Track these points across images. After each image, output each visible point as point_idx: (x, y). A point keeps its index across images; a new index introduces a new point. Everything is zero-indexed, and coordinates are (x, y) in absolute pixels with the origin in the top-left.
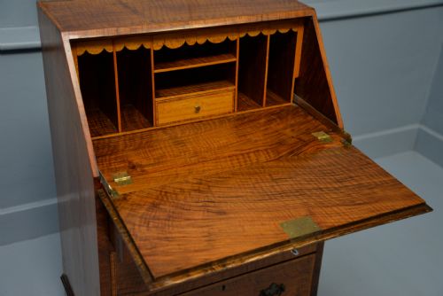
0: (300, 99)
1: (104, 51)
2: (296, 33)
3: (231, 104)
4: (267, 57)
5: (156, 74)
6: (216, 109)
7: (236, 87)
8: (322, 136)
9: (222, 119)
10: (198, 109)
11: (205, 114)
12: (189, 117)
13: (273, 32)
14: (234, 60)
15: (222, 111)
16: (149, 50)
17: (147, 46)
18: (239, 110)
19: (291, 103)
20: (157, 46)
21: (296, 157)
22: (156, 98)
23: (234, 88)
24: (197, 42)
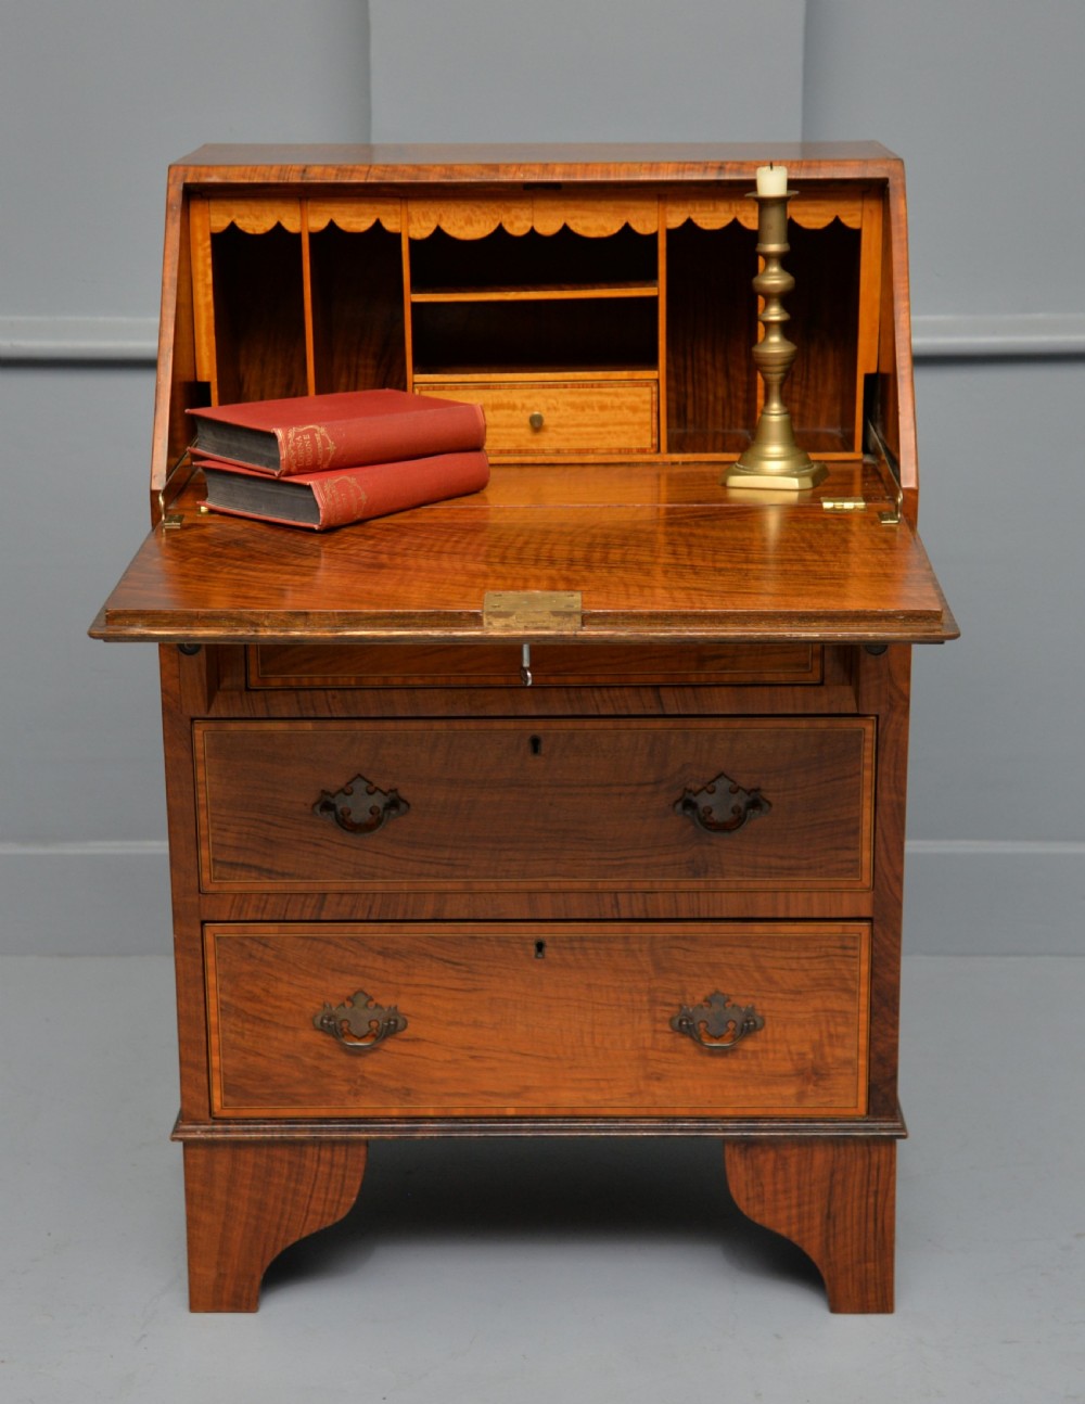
1: (279, 226)
7: (660, 373)
10: (537, 425)
11: (565, 443)
12: (514, 443)
14: (650, 292)
16: (398, 235)
17: (391, 224)
19: (858, 454)
20: (419, 227)
22: (415, 372)
23: (656, 377)
24: (532, 229)
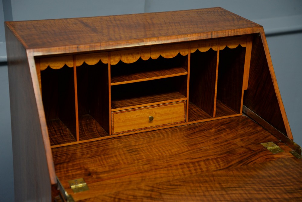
0: (249, 110)
1: (66, 66)
2: (245, 48)
3: (183, 114)
4: (217, 71)
5: (112, 86)
6: (169, 119)
7: (187, 98)
8: (271, 147)
9: (174, 129)
10: (151, 119)
11: (159, 123)
12: (143, 126)
13: (222, 48)
14: (185, 73)
15: (174, 121)
16: (107, 64)
17: (105, 61)
18: (190, 120)
19: (241, 114)
20: (114, 61)
21: (245, 167)
22: (112, 109)
23: (186, 100)
24: (150, 57)
